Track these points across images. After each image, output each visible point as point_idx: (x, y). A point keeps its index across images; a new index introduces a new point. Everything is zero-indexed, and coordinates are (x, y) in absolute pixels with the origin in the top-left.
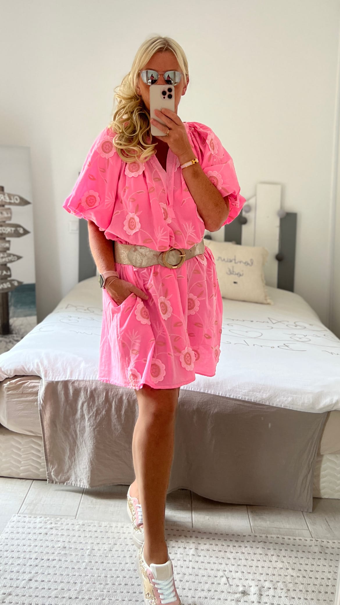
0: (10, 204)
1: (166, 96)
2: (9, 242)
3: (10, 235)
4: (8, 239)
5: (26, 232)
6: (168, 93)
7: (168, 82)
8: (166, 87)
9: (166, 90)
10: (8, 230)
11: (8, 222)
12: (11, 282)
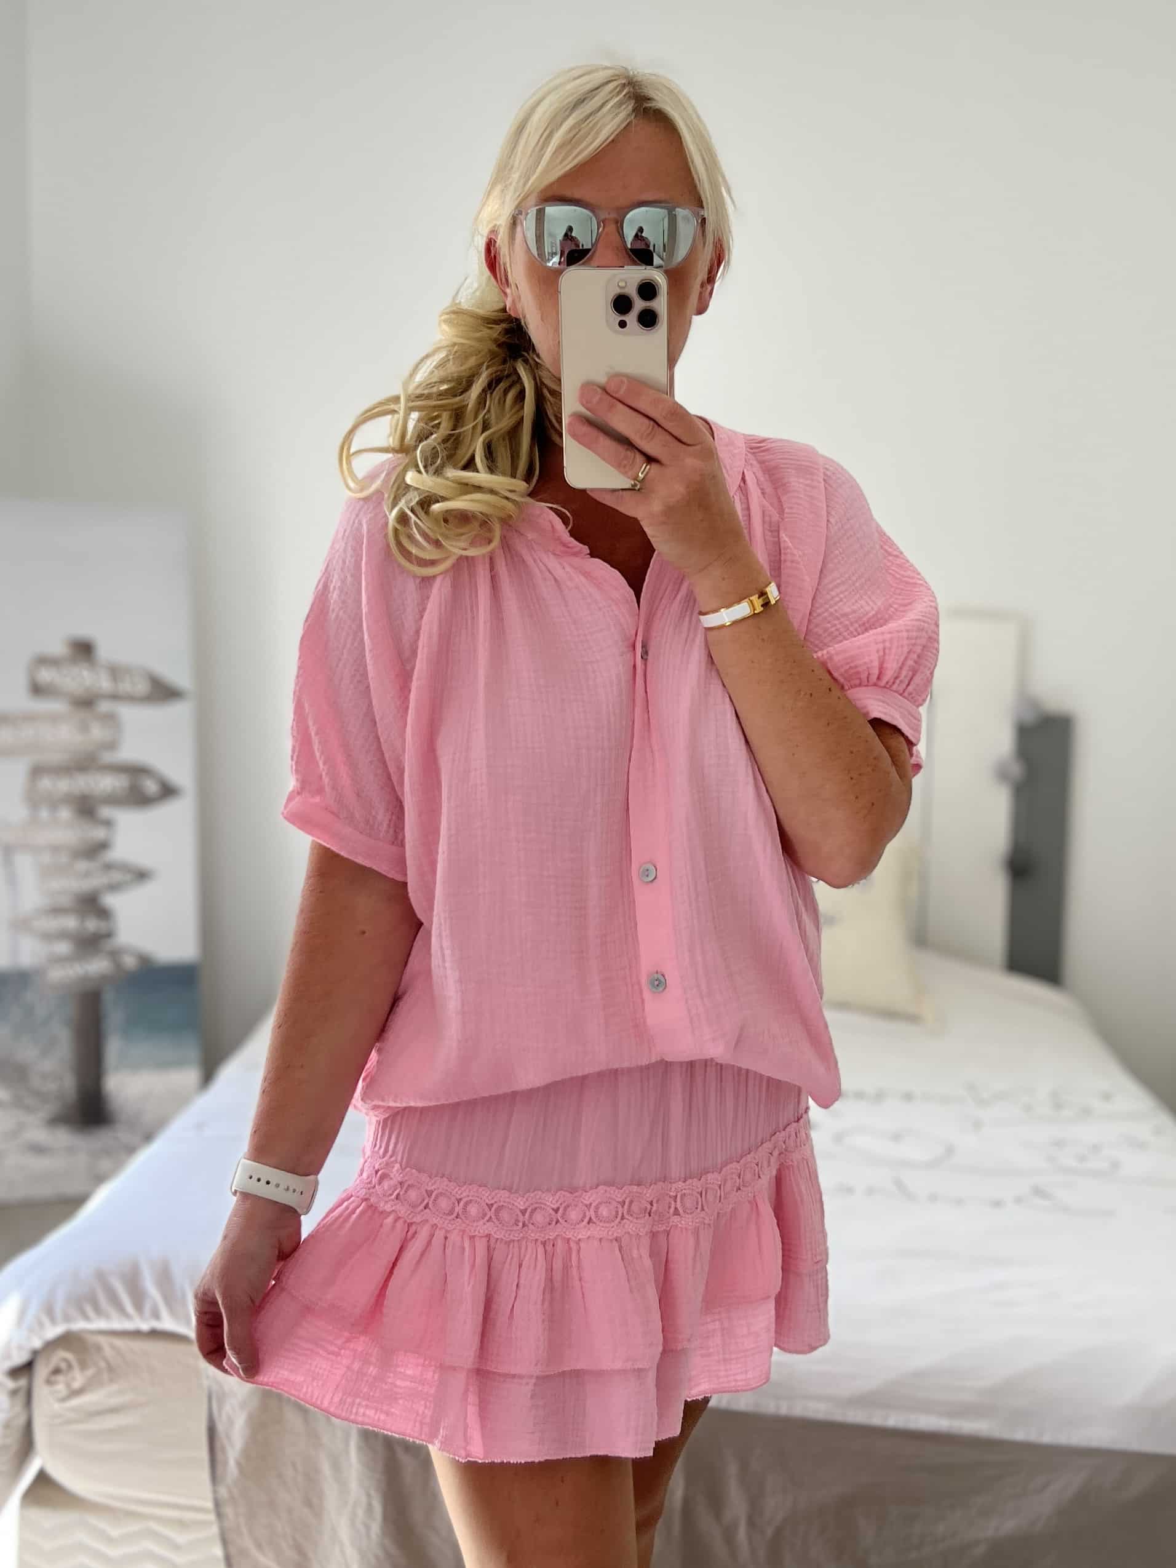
0: (115, 697)
1: (631, 318)
2: (108, 823)
3: (114, 800)
4: (105, 812)
5: (168, 791)
6: (639, 305)
7: (642, 255)
8: (632, 276)
9: (632, 291)
10: (106, 783)
11: (108, 757)
12: (115, 955)
